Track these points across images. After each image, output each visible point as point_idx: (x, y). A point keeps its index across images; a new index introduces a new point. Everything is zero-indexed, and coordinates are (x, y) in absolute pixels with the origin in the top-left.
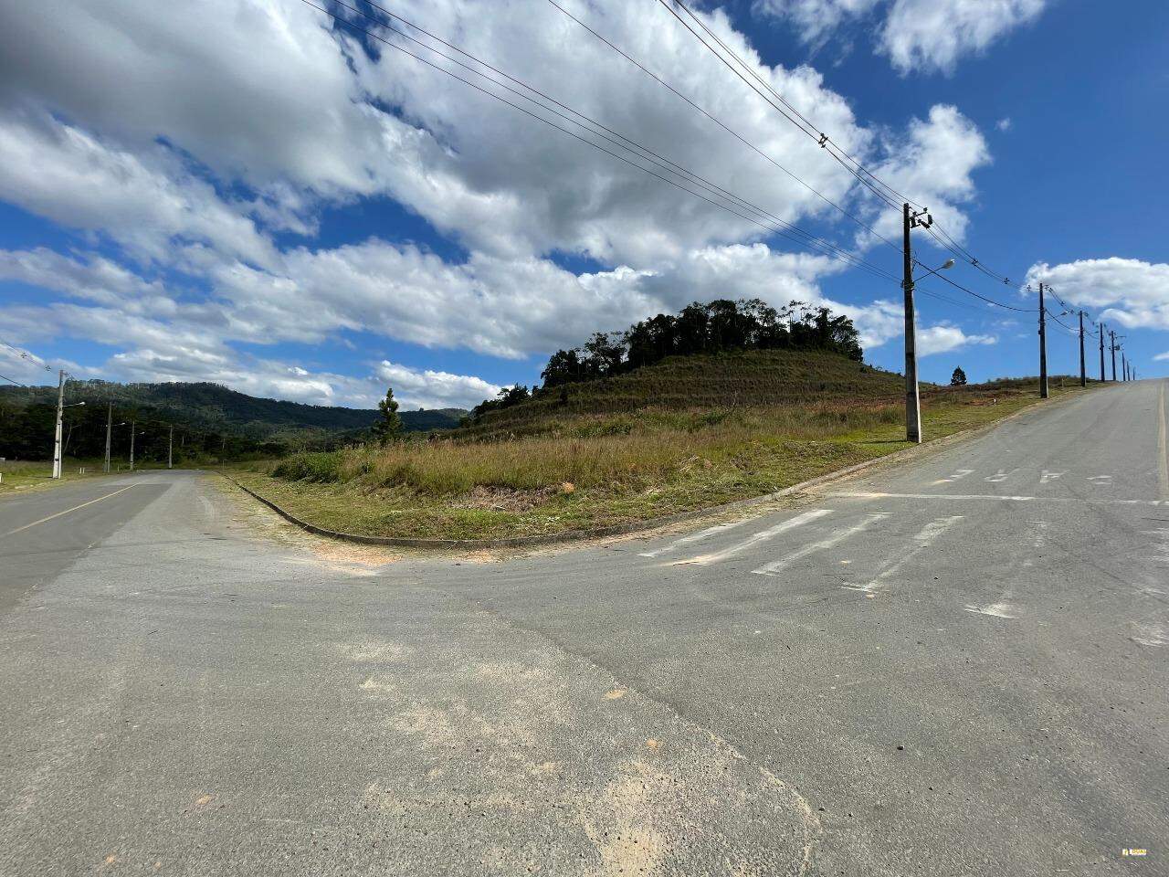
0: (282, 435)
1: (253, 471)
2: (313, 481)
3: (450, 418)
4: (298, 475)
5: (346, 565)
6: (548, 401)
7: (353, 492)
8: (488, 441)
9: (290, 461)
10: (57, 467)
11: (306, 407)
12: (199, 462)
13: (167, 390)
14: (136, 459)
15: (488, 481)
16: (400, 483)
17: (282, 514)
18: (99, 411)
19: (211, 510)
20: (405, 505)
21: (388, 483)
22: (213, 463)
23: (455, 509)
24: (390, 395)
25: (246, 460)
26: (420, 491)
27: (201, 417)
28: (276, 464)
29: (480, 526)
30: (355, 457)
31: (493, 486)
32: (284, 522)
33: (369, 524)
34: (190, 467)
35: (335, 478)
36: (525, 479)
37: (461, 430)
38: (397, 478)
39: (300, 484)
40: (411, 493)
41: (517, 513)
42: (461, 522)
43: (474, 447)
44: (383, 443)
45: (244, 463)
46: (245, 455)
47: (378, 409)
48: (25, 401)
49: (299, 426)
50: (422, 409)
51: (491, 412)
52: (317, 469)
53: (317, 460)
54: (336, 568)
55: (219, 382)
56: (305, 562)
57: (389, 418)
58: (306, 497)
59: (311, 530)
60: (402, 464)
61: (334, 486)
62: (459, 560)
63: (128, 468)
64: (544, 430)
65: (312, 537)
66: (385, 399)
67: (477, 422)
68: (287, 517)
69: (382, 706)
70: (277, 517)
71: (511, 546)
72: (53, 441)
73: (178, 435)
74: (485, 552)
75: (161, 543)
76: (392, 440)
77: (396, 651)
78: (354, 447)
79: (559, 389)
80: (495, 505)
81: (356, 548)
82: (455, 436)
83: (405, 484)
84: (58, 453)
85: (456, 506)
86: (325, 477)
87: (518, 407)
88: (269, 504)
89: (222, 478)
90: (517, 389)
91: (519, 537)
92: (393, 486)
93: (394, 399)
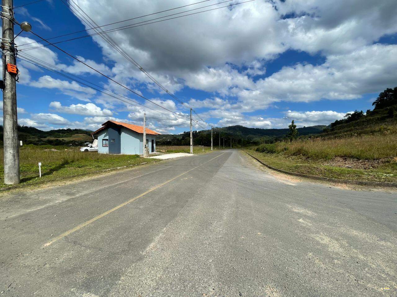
0: (256, 139)
1: (250, 149)
2: (268, 153)
3: (318, 129)
4: (263, 151)
5: (283, 180)
6: (378, 116)
7: (281, 156)
8: (340, 137)
9: (261, 146)
10: (212, 147)
11: (263, 130)
12: (237, 147)
13: (230, 128)
14: (225, 146)
15: (343, 155)
16: (299, 154)
17: (260, 162)
18: (218, 135)
19: (242, 160)
20: (301, 162)
21: (294, 154)
22: (240, 147)
23: (325, 165)
24: (293, 122)
25: (248, 146)
26: (308, 158)
27: (237, 135)
28: (256, 147)
29: (341, 174)
30: (282, 145)
31: (345, 157)
32: (261, 165)
33: (290, 168)
34: (235, 148)
35: (275, 152)
36: (367, 154)
37: (324, 134)
38: (298, 153)
39: (264, 154)
40: (304, 158)
41: (362, 170)
42: (331, 171)
43: (333, 141)
44: (291, 140)
45: (247, 147)
46: (247, 145)
47: (289, 128)
48: (205, 133)
49: (261, 136)
50: (304, 127)
51: (340, 125)
52: (269, 149)
53: (269, 146)
54: (280, 181)
55: (240, 125)
56: (270, 177)
57: (293, 131)
58: (266, 158)
59: (270, 168)
60: (300, 147)
61: (275, 155)
62: (331, 186)
63: (223, 148)
64: (375, 131)
65: (270, 170)
66: (291, 124)
67: (332, 130)
68: (262, 163)
69: (309, 229)
70: (259, 163)
71: (359, 184)
72: (211, 142)
73: (232, 140)
74: (344, 185)
75: (234, 167)
76: (294, 139)
77: (310, 213)
78: (280, 142)
79: (387, 109)
80: (347, 165)
81: (286, 175)
82: (322, 136)
83: (301, 155)
84: (212, 145)
85: (326, 164)
86: (271, 152)
87: (357, 121)
88: (256, 159)
89: (243, 151)
90: (356, 113)
91: (364, 181)
92: (297, 155)
93: (295, 124)
